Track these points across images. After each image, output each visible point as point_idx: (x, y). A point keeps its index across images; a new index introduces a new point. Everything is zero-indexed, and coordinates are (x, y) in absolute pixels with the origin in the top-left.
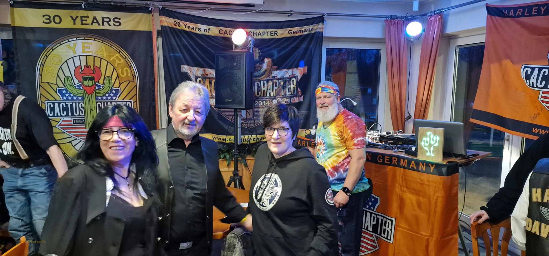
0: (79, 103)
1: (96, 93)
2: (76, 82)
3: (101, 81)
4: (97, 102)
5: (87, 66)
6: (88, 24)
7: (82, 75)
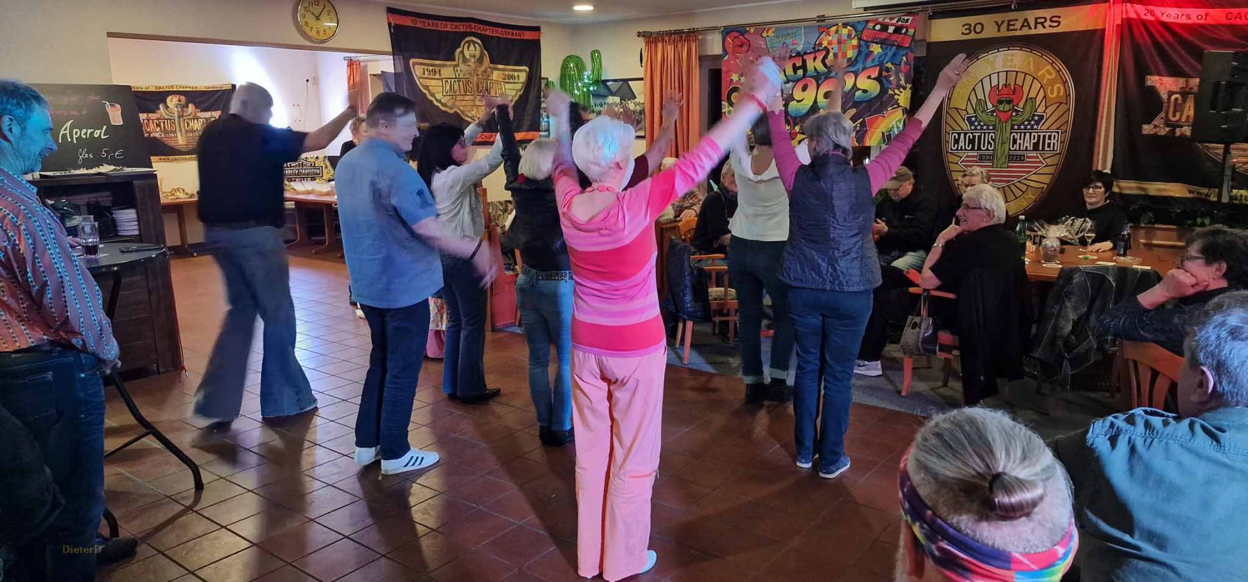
0: (989, 133)
1: (1012, 120)
2: (990, 106)
3: (1021, 104)
4: (1011, 133)
5: (1006, 85)
6: (1016, 30)
7: (998, 97)
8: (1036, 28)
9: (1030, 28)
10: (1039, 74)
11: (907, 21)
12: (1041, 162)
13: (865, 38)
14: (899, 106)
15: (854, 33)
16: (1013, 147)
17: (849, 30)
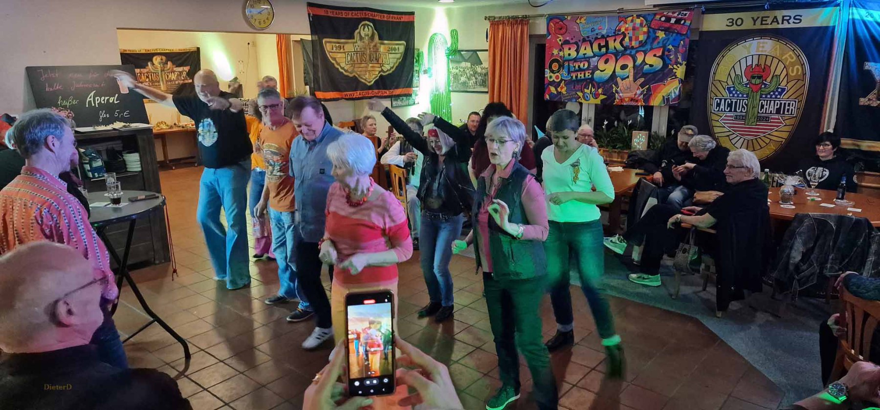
0: (743, 100)
1: (761, 91)
2: (745, 80)
3: (769, 79)
4: (760, 100)
5: (757, 65)
6: (768, 24)
7: (752, 73)
8: (782, 23)
9: (778, 24)
10: (783, 58)
11: (685, 15)
12: (781, 123)
13: (653, 27)
14: (676, 77)
15: (645, 23)
16: (761, 110)
17: (641, 20)
